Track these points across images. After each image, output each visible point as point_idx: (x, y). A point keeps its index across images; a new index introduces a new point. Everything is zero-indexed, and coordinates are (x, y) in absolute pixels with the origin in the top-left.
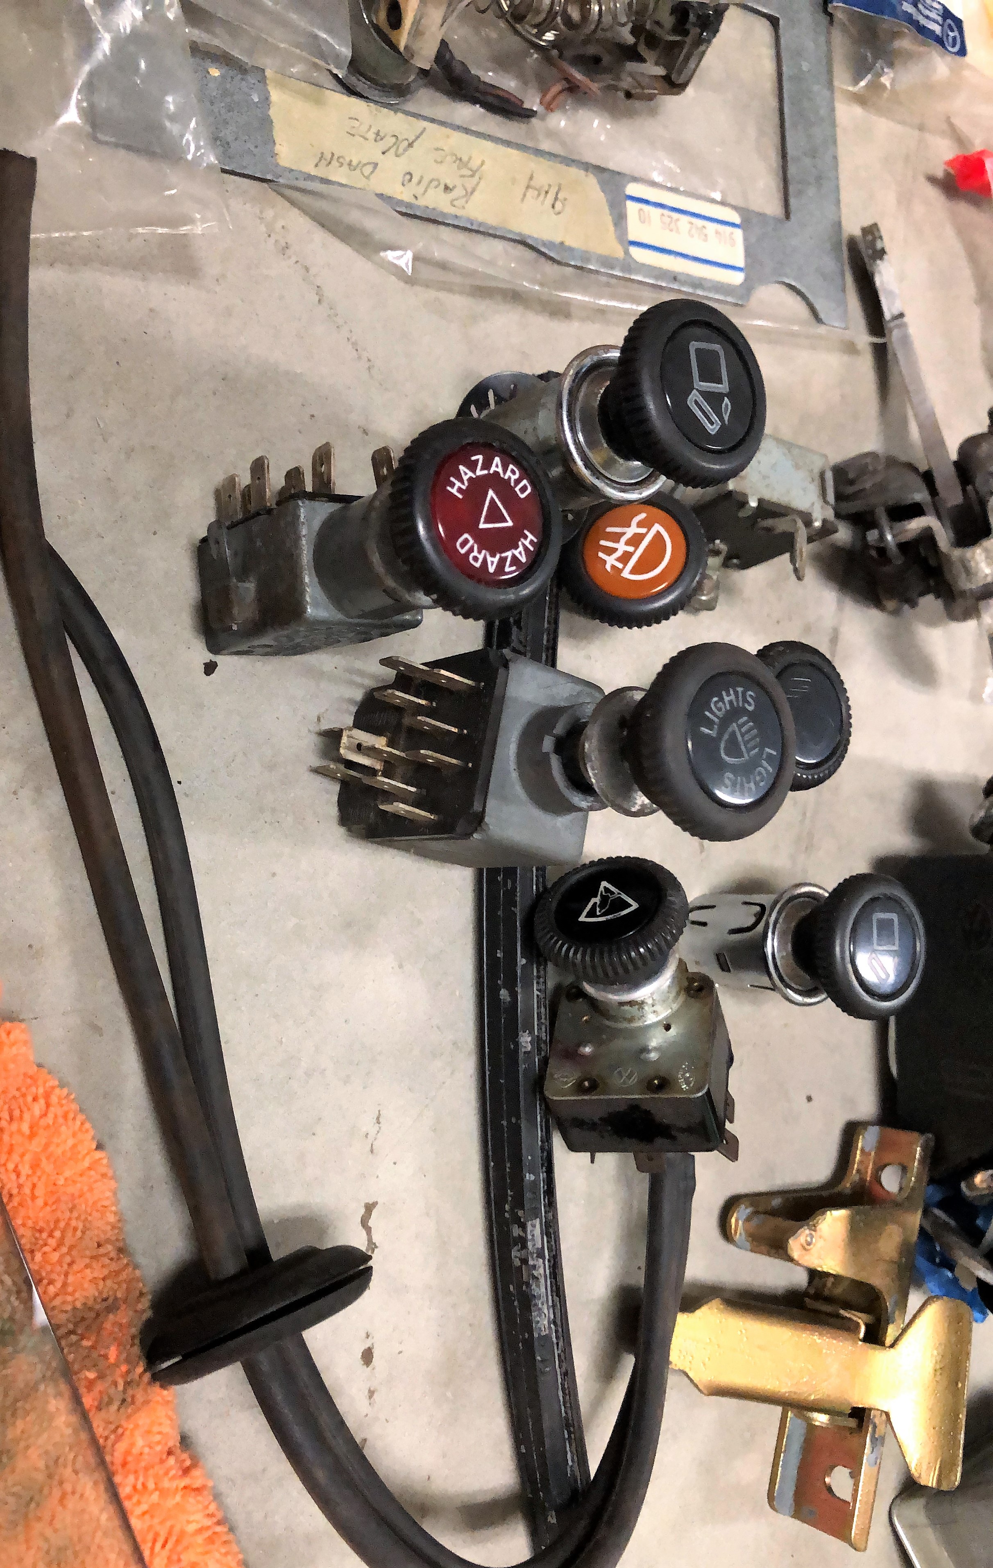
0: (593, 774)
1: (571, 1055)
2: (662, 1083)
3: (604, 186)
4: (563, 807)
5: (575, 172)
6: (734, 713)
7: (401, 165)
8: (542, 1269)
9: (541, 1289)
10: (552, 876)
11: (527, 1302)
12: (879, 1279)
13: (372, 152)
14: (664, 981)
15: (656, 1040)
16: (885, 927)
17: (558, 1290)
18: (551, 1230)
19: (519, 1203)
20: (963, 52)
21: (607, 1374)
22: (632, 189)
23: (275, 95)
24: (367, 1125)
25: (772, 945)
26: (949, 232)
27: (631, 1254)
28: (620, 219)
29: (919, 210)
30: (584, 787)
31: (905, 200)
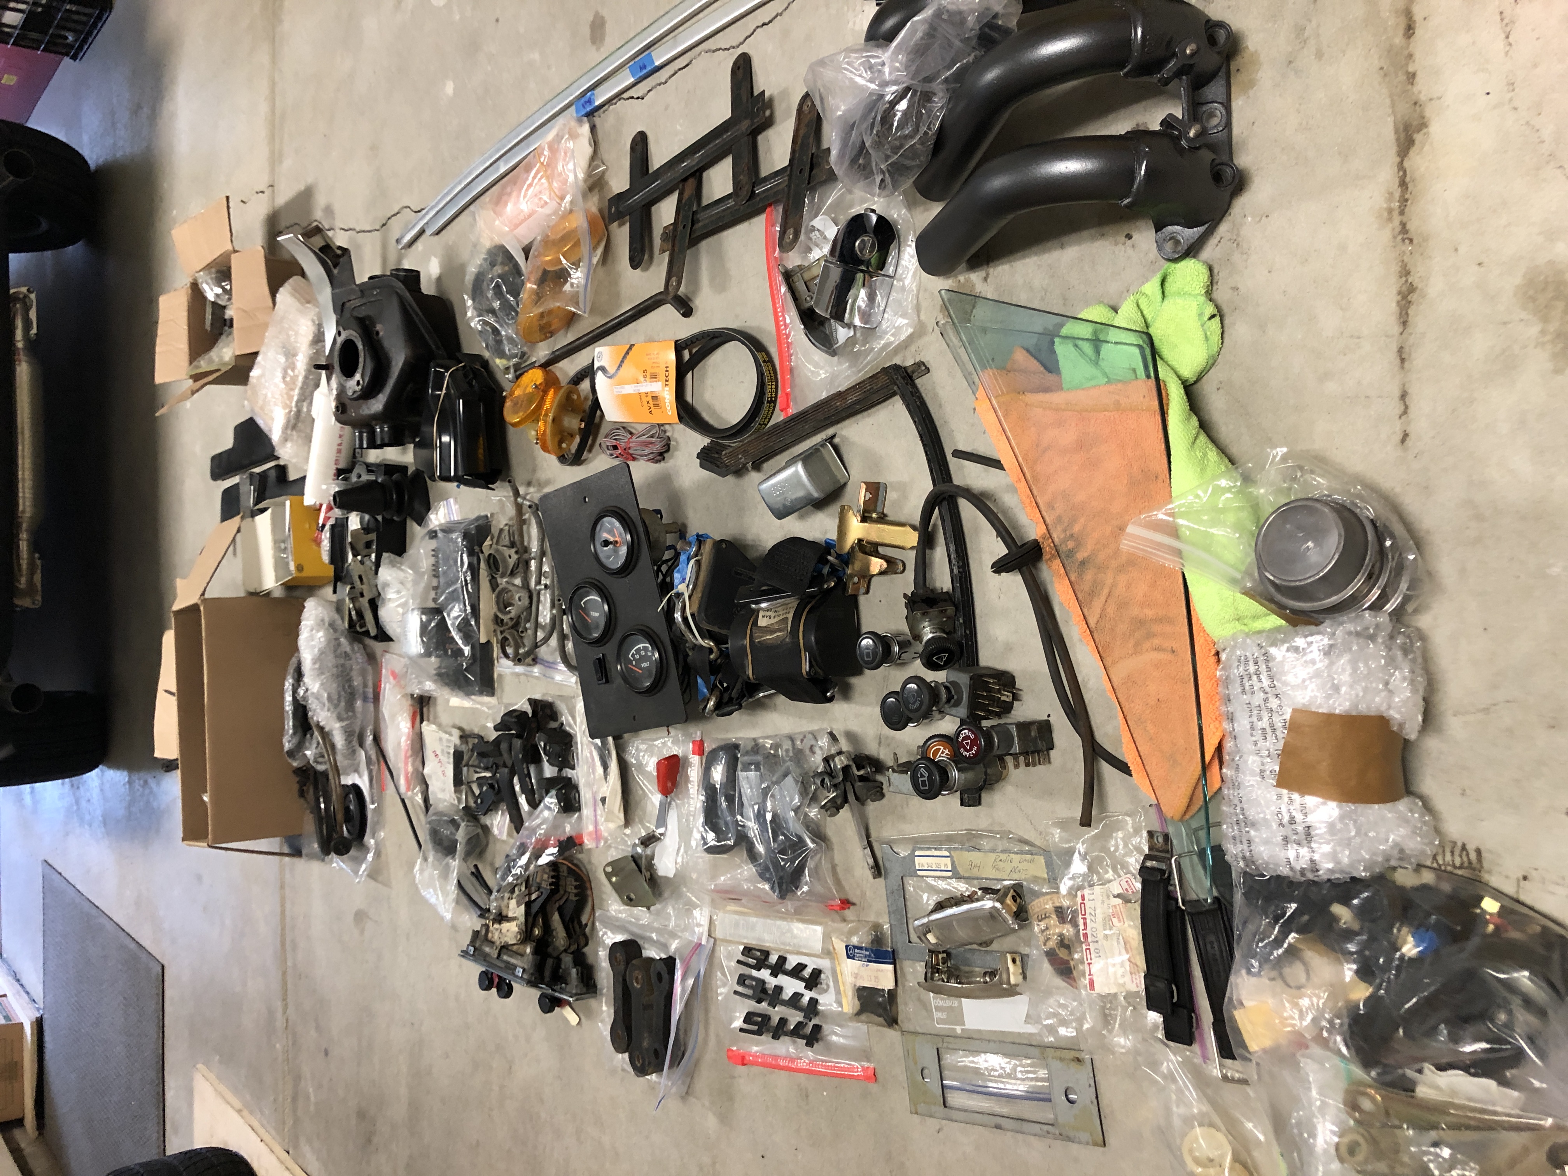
0: (943, 690)
1: (948, 618)
2: (924, 614)
3: (958, 873)
4: (952, 683)
5: (966, 875)
6: (914, 703)
7: (1013, 864)
8: (953, 561)
9: (953, 556)
10: (957, 666)
11: (957, 552)
12: (860, 555)
13: (1021, 866)
14: (925, 639)
15: (926, 624)
16: (868, 655)
17: (949, 556)
18: (952, 571)
19: (961, 578)
20: (847, 946)
21: (935, 525)
22: (950, 874)
23: (1046, 876)
24: (1002, 596)
25: (897, 649)
26: (847, 887)
27: (930, 558)
28: (953, 864)
29: (858, 892)
30: (946, 687)
31: (863, 894)
